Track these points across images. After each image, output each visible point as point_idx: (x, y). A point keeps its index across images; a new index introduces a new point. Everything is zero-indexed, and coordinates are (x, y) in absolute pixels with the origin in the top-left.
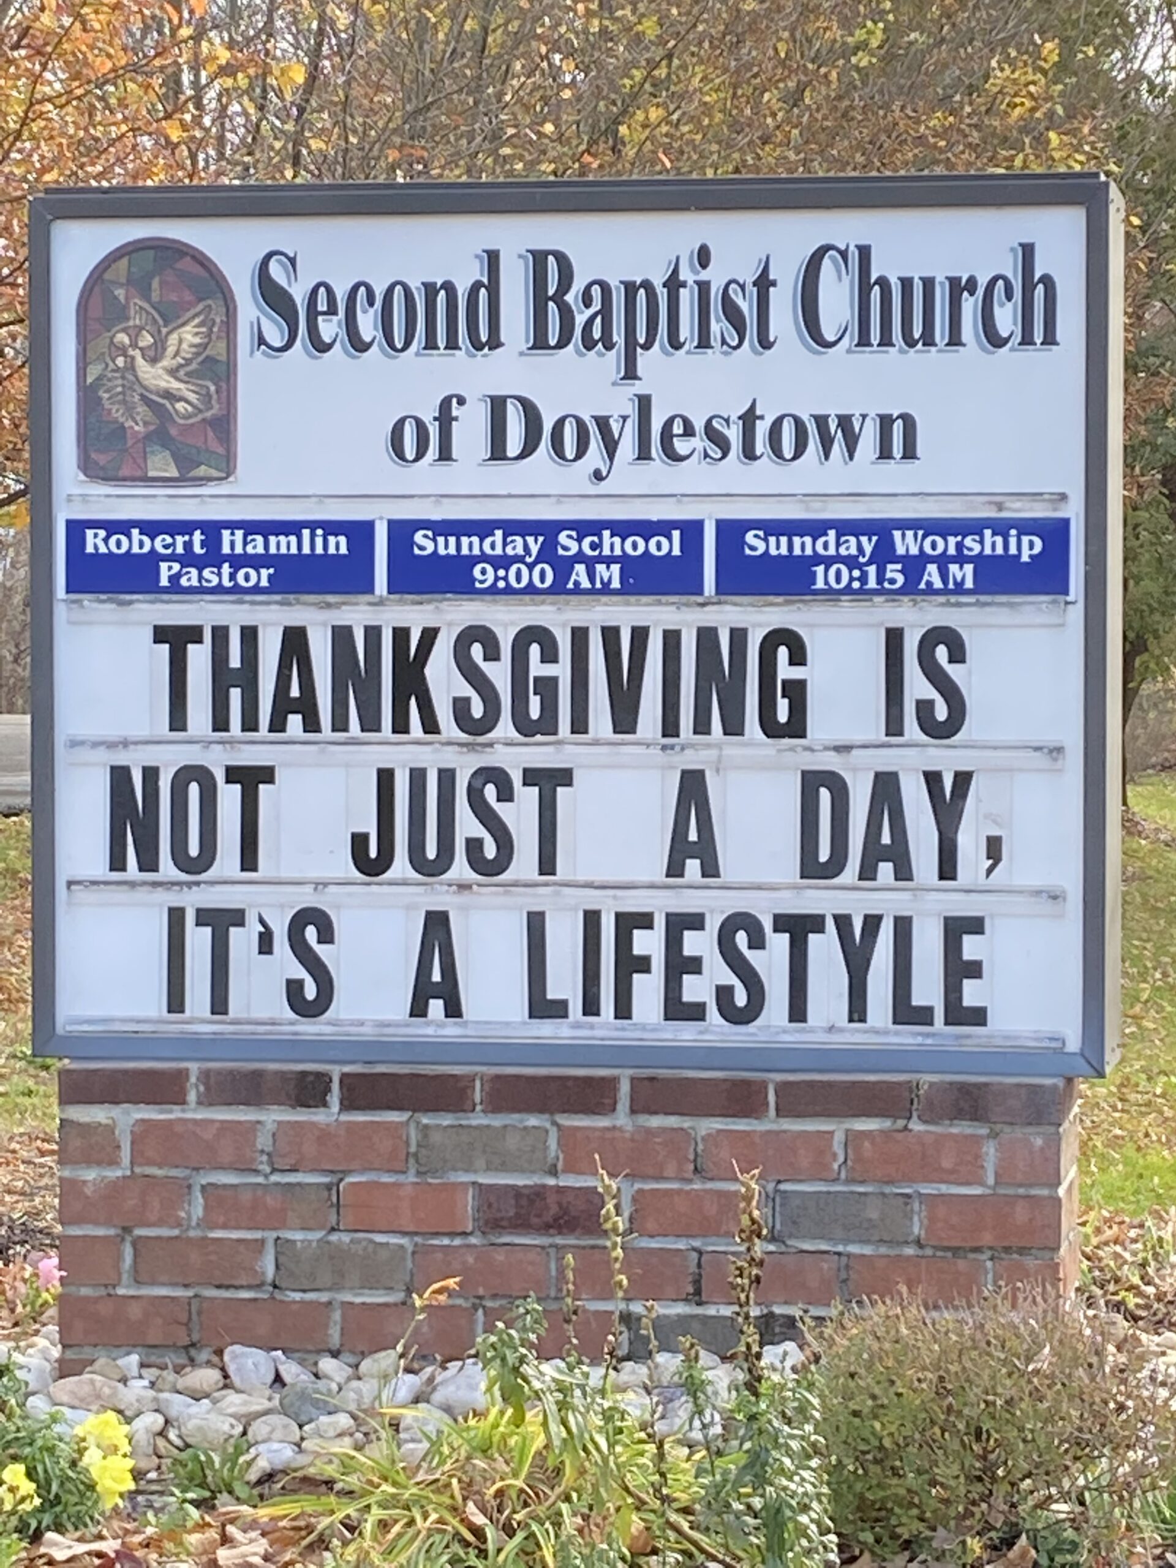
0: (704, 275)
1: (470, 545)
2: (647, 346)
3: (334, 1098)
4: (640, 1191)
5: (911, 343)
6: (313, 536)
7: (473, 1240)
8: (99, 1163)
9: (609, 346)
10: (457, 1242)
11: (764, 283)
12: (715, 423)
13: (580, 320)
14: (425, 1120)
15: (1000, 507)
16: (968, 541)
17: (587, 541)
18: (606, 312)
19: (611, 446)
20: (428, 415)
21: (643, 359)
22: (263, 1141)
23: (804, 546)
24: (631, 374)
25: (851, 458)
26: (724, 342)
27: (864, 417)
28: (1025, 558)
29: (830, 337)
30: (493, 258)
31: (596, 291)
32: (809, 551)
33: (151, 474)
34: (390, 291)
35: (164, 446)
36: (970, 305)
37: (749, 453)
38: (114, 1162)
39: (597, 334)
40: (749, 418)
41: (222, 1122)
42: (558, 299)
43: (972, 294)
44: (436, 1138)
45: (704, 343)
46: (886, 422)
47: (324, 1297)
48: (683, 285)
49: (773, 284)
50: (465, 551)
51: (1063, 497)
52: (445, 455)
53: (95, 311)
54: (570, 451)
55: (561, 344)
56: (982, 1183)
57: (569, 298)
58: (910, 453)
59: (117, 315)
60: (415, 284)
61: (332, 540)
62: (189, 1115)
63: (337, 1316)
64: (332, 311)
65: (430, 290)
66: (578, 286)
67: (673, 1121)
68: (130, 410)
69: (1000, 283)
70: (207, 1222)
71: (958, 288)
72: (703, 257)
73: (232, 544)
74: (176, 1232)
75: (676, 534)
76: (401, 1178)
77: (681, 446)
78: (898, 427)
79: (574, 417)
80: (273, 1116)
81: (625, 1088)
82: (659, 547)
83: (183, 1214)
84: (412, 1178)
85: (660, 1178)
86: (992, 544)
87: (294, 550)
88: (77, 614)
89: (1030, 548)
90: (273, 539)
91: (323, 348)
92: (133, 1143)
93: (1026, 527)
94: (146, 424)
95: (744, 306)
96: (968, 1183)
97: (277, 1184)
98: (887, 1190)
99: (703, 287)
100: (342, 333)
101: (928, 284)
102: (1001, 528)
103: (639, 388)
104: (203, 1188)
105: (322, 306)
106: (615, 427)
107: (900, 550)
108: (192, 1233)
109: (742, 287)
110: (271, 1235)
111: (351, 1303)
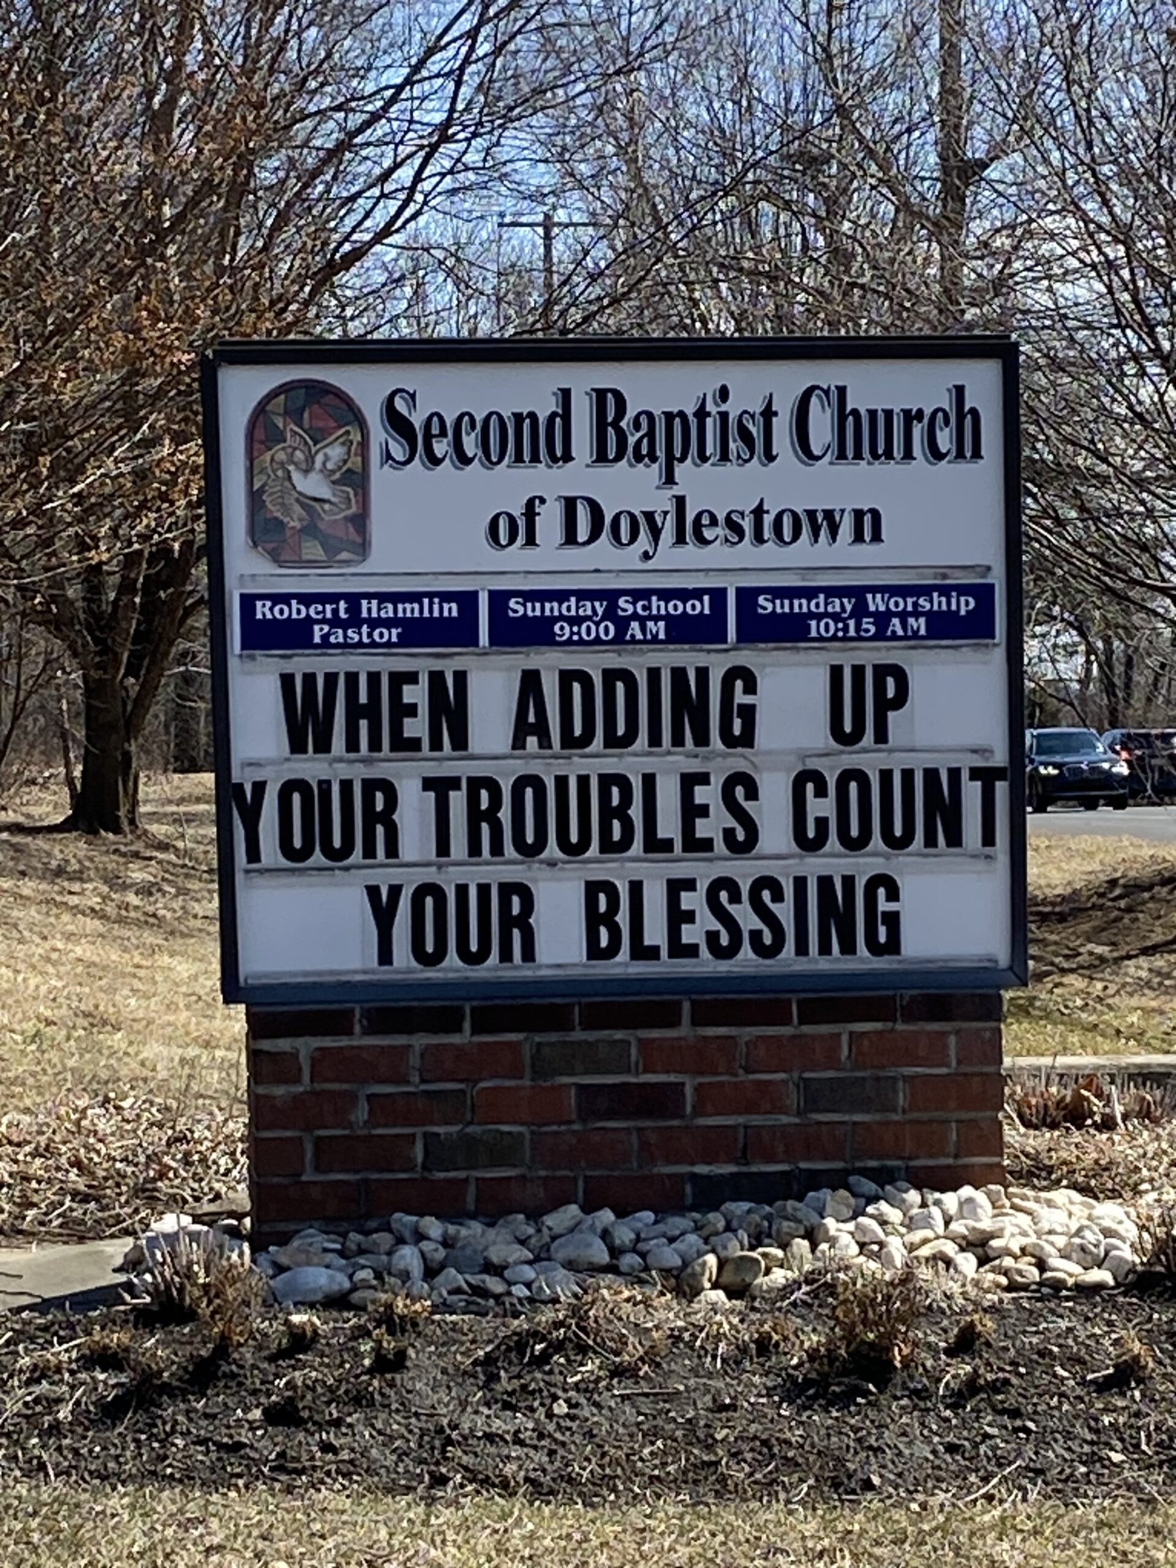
0: (724, 408)
1: (552, 608)
2: (682, 459)
3: (467, 1025)
4: (701, 1085)
5: (875, 456)
6: (431, 604)
7: (576, 1127)
8: (286, 1082)
9: (654, 459)
10: (563, 1128)
11: (768, 413)
12: (734, 517)
13: (632, 440)
14: (537, 1039)
15: (945, 576)
16: (921, 601)
17: (640, 604)
18: (651, 434)
19: (656, 533)
20: (517, 511)
21: (679, 470)
22: (414, 1060)
23: (801, 605)
24: (670, 480)
25: (834, 540)
26: (739, 457)
27: (843, 511)
28: (963, 612)
29: (817, 452)
30: (566, 394)
31: (644, 420)
32: (805, 610)
33: (305, 557)
34: (487, 420)
35: (315, 537)
36: (917, 430)
37: (759, 539)
38: (298, 1081)
39: (644, 452)
40: (759, 512)
41: (382, 1047)
42: (615, 424)
43: (920, 420)
44: (546, 1051)
45: (724, 457)
46: (859, 514)
47: (462, 1174)
48: (709, 414)
49: (776, 414)
50: (547, 613)
51: (989, 568)
52: (531, 541)
53: (259, 434)
54: (625, 538)
55: (619, 457)
56: (948, 1066)
57: (623, 424)
58: (877, 537)
59: (276, 437)
60: (506, 414)
61: (446, 606)
62: (355, 1043)
63: (472, 1189)
64: (443, 433)
65: (518, 418)
66: (630, 414)
67: (722, 1031)
68: (287, 511)
69: (940, 415)
70: (370, 1123)
71: (910, 417)
72: (724, 394)
73: (369, 610)
74: (346, 1132)
75: (706, 598)
76: (519, 1082)
77: (708, 534)
78: (867, 519)
79: (629, 513)
80: (420, 1041)
81: (686, 1006)
82: (693, 607)
83: (353, 1118)
84: (527, 1082)
85: (716, 1073)
86: (939, 602)
87: (417, 614)
88: (249, 665)
89: (966, 605)
90: (400, 607)
91: (435, 461)
92: (313, 1066)
93: (963, 590)
94: (301, 520)
95: (754, 430)
96: (938, 1066)
97: (425, 1092)
98: (882, 1074)
99: (724, 416)
100: (451, 450)
101: (889, 414)
102: (945, 591)
103: (677, 491)
104: (370, 1098)
105: (435, 430)
106: (659, 520)
107: (872, 608)
108: (360, 1132)
109: (753, 416)
110: (419, 1131)
111: (484, 1179)
